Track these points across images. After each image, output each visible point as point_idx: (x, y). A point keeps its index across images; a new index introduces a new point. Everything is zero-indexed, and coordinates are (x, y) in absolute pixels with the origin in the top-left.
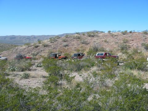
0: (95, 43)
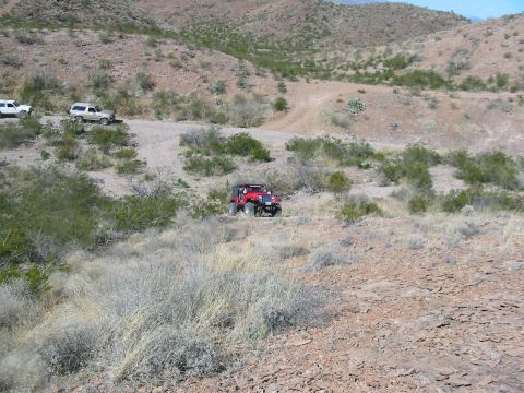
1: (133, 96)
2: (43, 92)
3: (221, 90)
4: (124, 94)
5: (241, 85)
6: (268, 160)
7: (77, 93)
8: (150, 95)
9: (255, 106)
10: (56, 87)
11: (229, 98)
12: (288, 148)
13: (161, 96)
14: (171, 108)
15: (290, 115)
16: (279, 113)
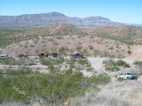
0: (62, 44)
1: (88, 51)
2: (64, 51)
3: (112, 49)
4: (85, 51)
5: (117, 47)
6: (129, 67)
7: (73, 51)
8: (92, 51)
9: (122, 53)
10: (67, 49)
11: (114, 51)
12: (134, 64)
13: (96, 51)
14: (98, 54)
15: (132, 55)
16: (129, 54)
